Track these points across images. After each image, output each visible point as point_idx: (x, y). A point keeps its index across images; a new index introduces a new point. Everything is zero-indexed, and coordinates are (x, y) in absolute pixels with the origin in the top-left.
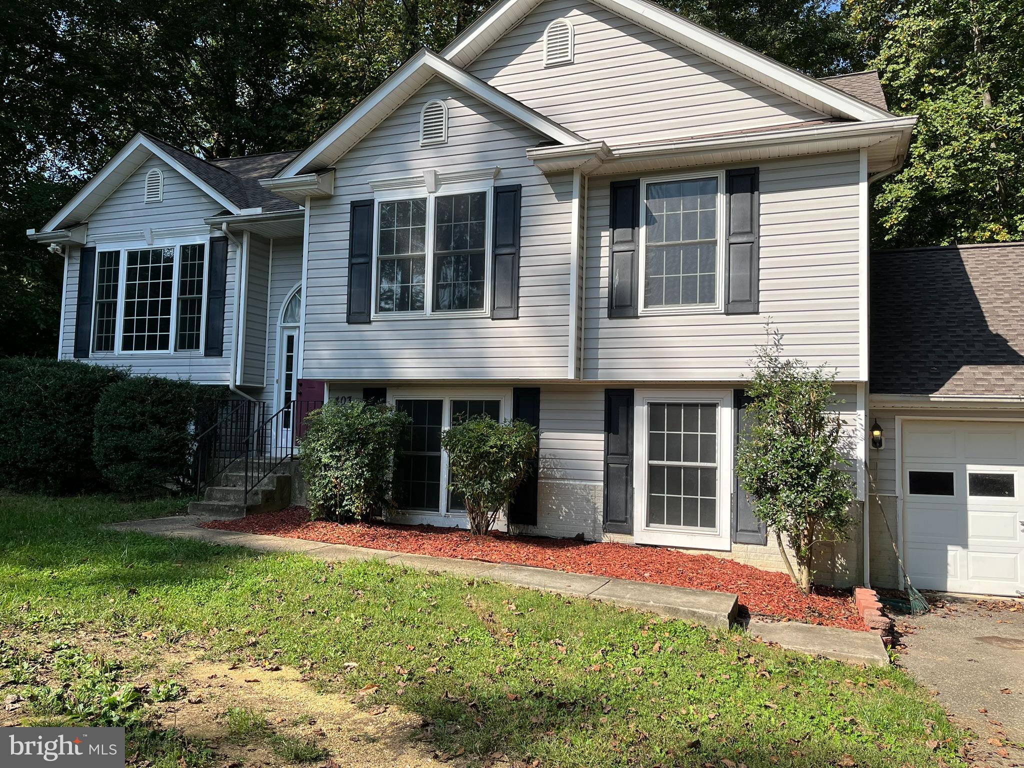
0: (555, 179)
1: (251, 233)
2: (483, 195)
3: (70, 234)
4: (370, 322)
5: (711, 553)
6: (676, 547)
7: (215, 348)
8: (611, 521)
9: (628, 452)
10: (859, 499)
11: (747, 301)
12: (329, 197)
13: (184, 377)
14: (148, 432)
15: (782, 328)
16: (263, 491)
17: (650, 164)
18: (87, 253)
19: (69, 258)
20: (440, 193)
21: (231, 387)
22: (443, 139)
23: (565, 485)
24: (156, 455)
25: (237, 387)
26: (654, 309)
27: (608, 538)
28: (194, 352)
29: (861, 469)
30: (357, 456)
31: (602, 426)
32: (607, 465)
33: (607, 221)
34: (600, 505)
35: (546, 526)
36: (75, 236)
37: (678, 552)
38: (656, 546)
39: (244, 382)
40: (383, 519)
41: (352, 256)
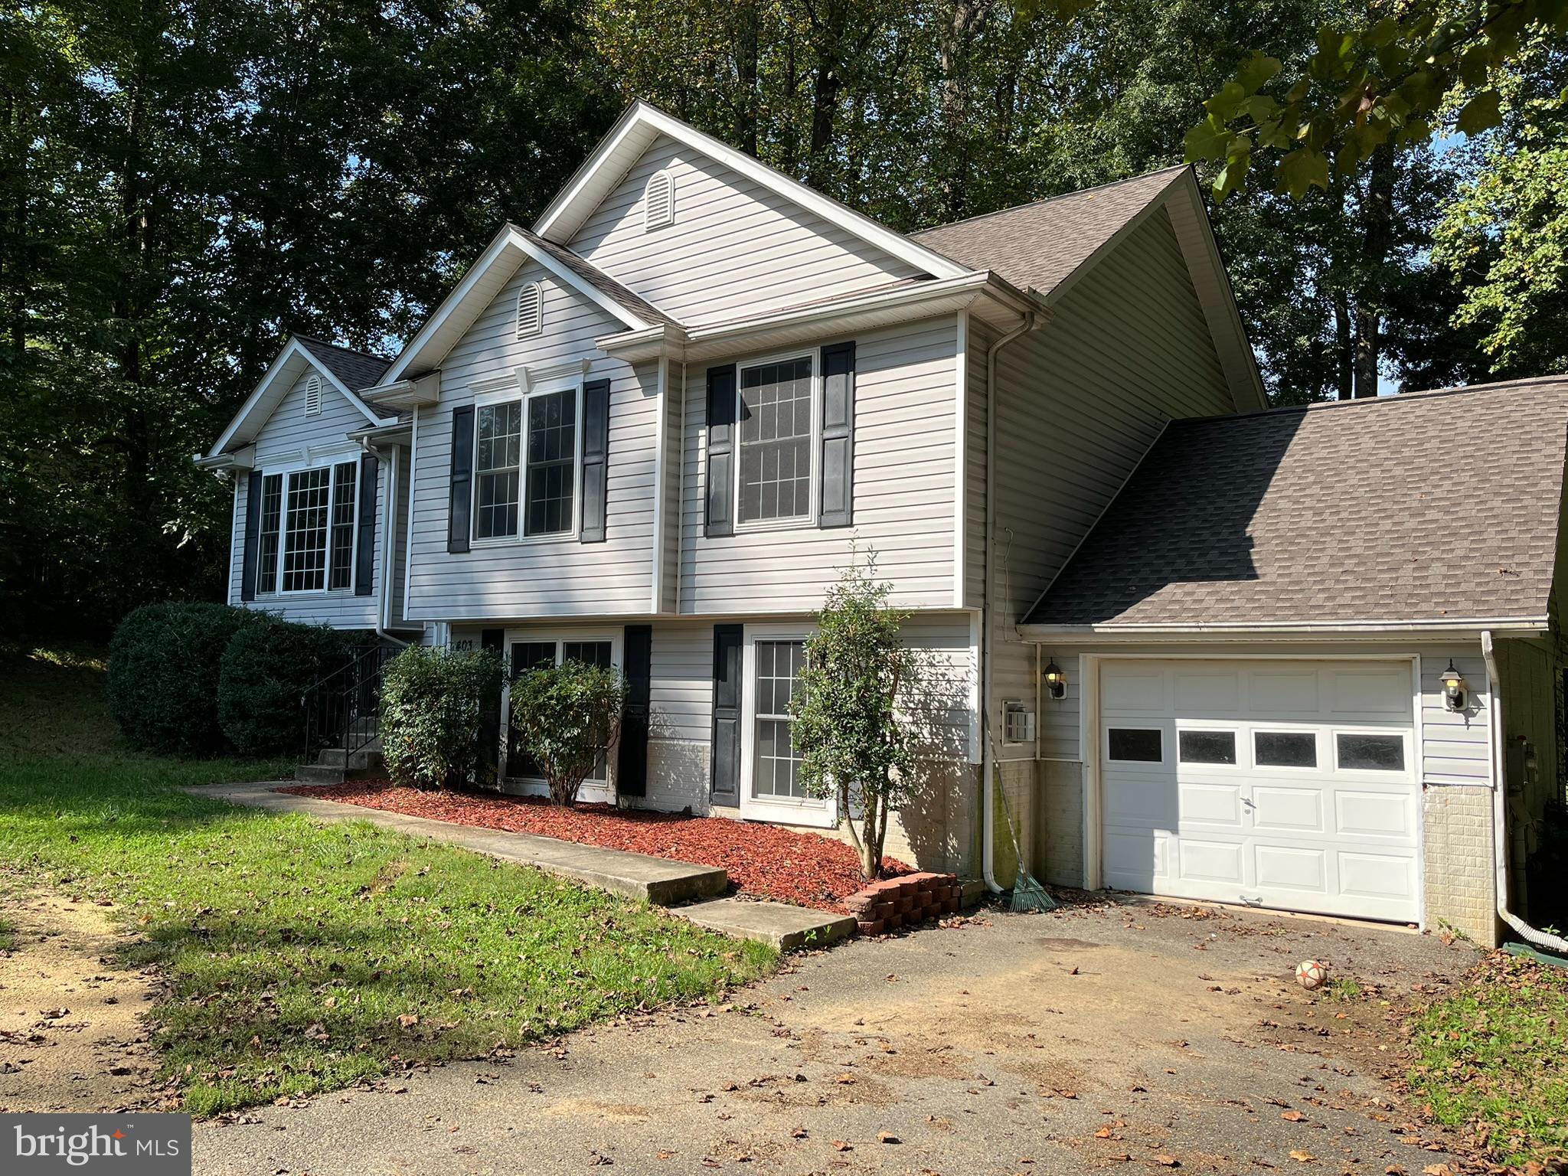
0: (641, 370)
1: (401, 446)
2: (573, 393)
3: (233, 458)
4: (468, 551)
5: (818, 831)
6: (783, 824)
7: (365, 588)
8: (719, 791)
9: (736, 705)
10: (971, 761)
11: (840, 511)
12: (434, 405)
13: (321, 621)
14: (264, 684)
15: (878, 543)
16: (369, 754)
17: (746, 344)
18: (254, 476)
19: (239, 485)
20: (534, 394)
21: (378, 631)
22: (536, 328)
23: (674, 745)
24: (269, 711)
25: (385, 631)
26: (751, 524)
27: (717, 811)
28: (345, 591)
29: (975, 721)
30: (429, 709)
31: (710, 671)
32: (715, 721)
33: (703, 418)
34: (708, 771)
35: (656, 799)
36: (241, 460)
37: (783, 830)
38: (763, 823)
39: (393, 625)
40: (498, 788)
41: (453, 473)
